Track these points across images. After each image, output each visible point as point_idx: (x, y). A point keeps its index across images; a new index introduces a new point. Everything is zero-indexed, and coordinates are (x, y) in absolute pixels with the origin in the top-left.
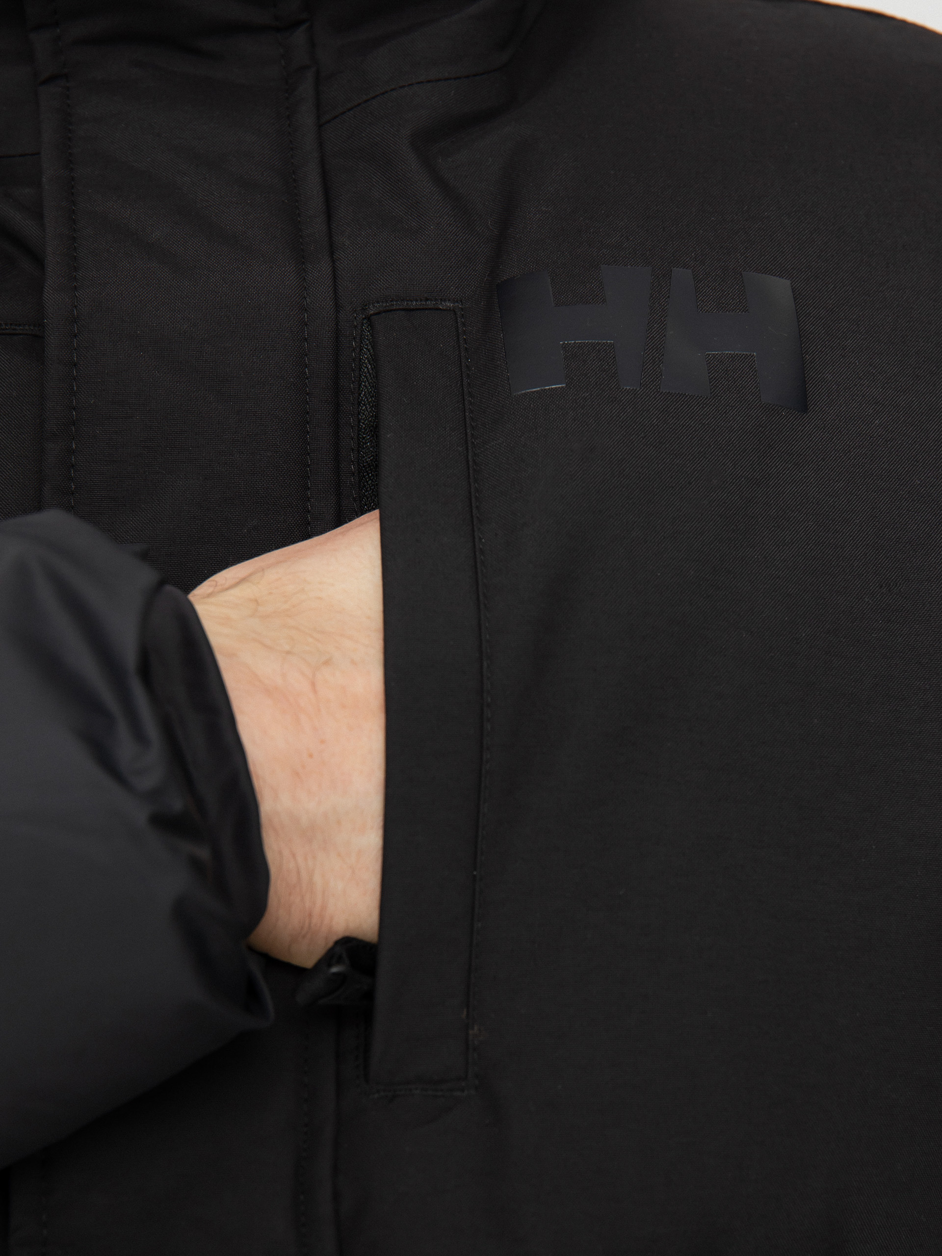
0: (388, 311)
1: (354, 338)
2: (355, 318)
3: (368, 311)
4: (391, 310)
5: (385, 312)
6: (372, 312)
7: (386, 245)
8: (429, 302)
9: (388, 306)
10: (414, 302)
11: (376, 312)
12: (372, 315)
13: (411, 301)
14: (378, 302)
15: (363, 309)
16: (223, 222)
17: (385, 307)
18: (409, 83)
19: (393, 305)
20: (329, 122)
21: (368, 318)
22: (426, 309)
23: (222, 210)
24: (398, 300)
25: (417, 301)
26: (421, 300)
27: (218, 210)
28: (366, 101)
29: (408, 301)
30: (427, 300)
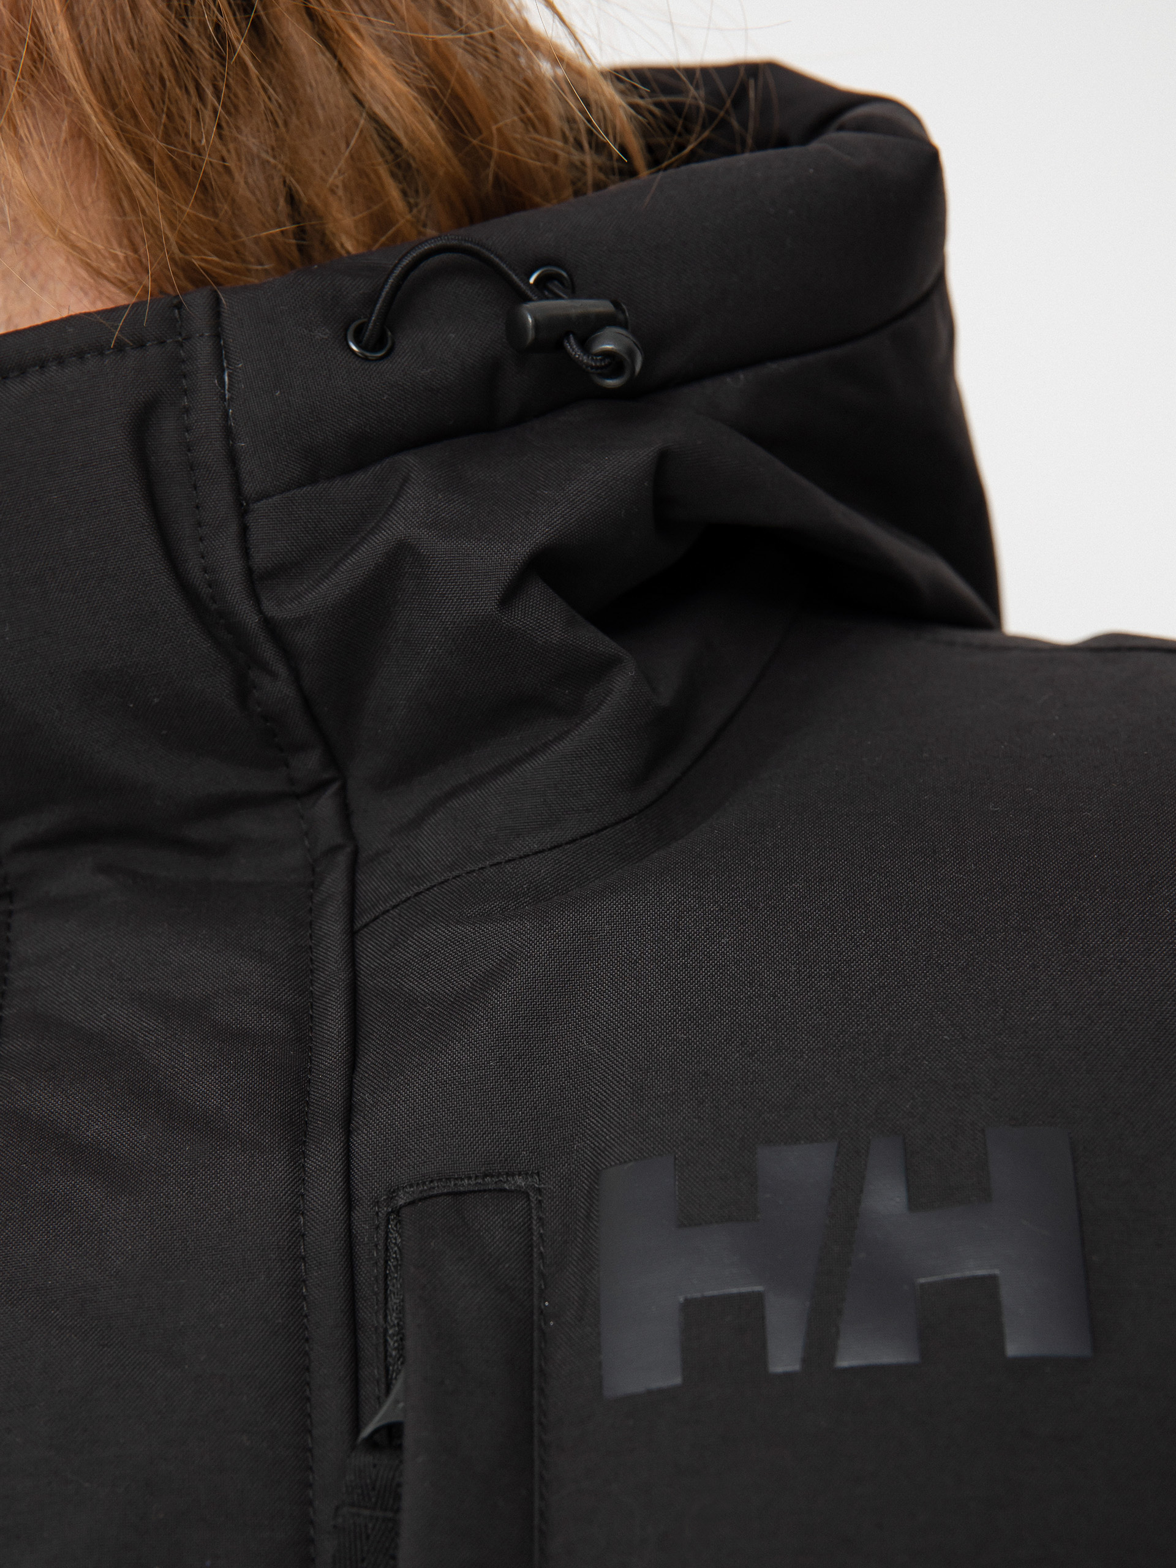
0: (425, 1198)
1: (376, 1246)
2: (377, 1213)
3: (397, 1200)
4: (431, 1197)
5: (420, 1200)
6: (401, 1202)
7: (423, 1097)
8: (488, 1179)
9: (426, 1191)
10: (466, 1181)
11: (408, 1201)
12: (401, 1207)
13: (462, 1179)
14: (411, 1186)
15: (388, 1197)
16: (192, 1096)
17: (421, 1192)
18: (480, 866)
19: (434, 1188)
20: (366, 925)
21: (397, 1211)
22: (485, 1191)
23: (192, 1079)
24: (442, 1179)
25: (470, 1178)
26: (477, 1177)
27: (187, 1080)
28: (417, 895)
29: (457, 1179)
30: (486, 1176)
